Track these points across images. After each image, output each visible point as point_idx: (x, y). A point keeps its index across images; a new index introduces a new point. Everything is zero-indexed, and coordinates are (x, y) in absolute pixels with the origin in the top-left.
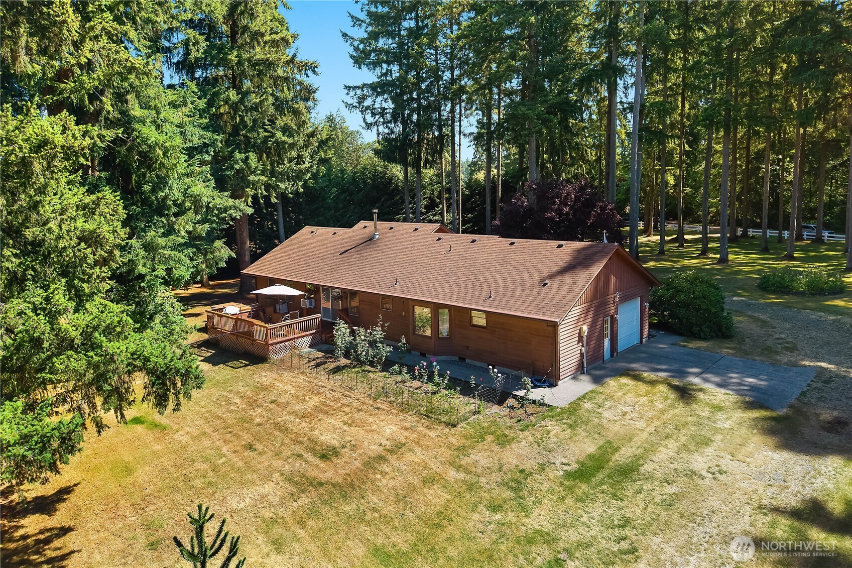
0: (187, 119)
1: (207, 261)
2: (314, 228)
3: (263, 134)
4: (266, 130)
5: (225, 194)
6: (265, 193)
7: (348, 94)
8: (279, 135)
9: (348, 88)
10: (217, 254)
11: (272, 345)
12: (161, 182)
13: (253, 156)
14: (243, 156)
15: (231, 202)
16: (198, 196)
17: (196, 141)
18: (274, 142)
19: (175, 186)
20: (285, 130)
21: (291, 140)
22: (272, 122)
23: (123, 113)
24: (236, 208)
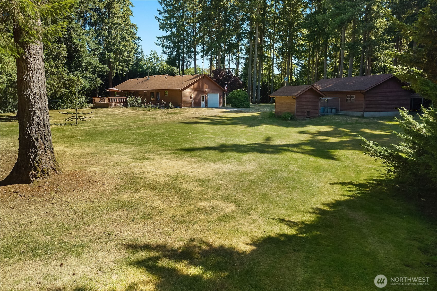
0: (90, 39)
1: (94, 83)
2: (132, 79)
3: (116, 47)
4: (117, 46)
5: (101, 63)
6: (121, 72)
7: (158, 40)
8: (121, 47)
9: (158, 38)
10: (97, 82)
11: (110, 103)
12: (80, 57)
13: (112, 53)
14: (109, 53)
15: (102, 66)
16: (92, 62)
17: (93, 47)
18: (120, 50)
19: (84, 59)
20: (124, 46)
21: (125, 49)
22: (119, 42)
23: (69, 35)
24: (104, 68)
